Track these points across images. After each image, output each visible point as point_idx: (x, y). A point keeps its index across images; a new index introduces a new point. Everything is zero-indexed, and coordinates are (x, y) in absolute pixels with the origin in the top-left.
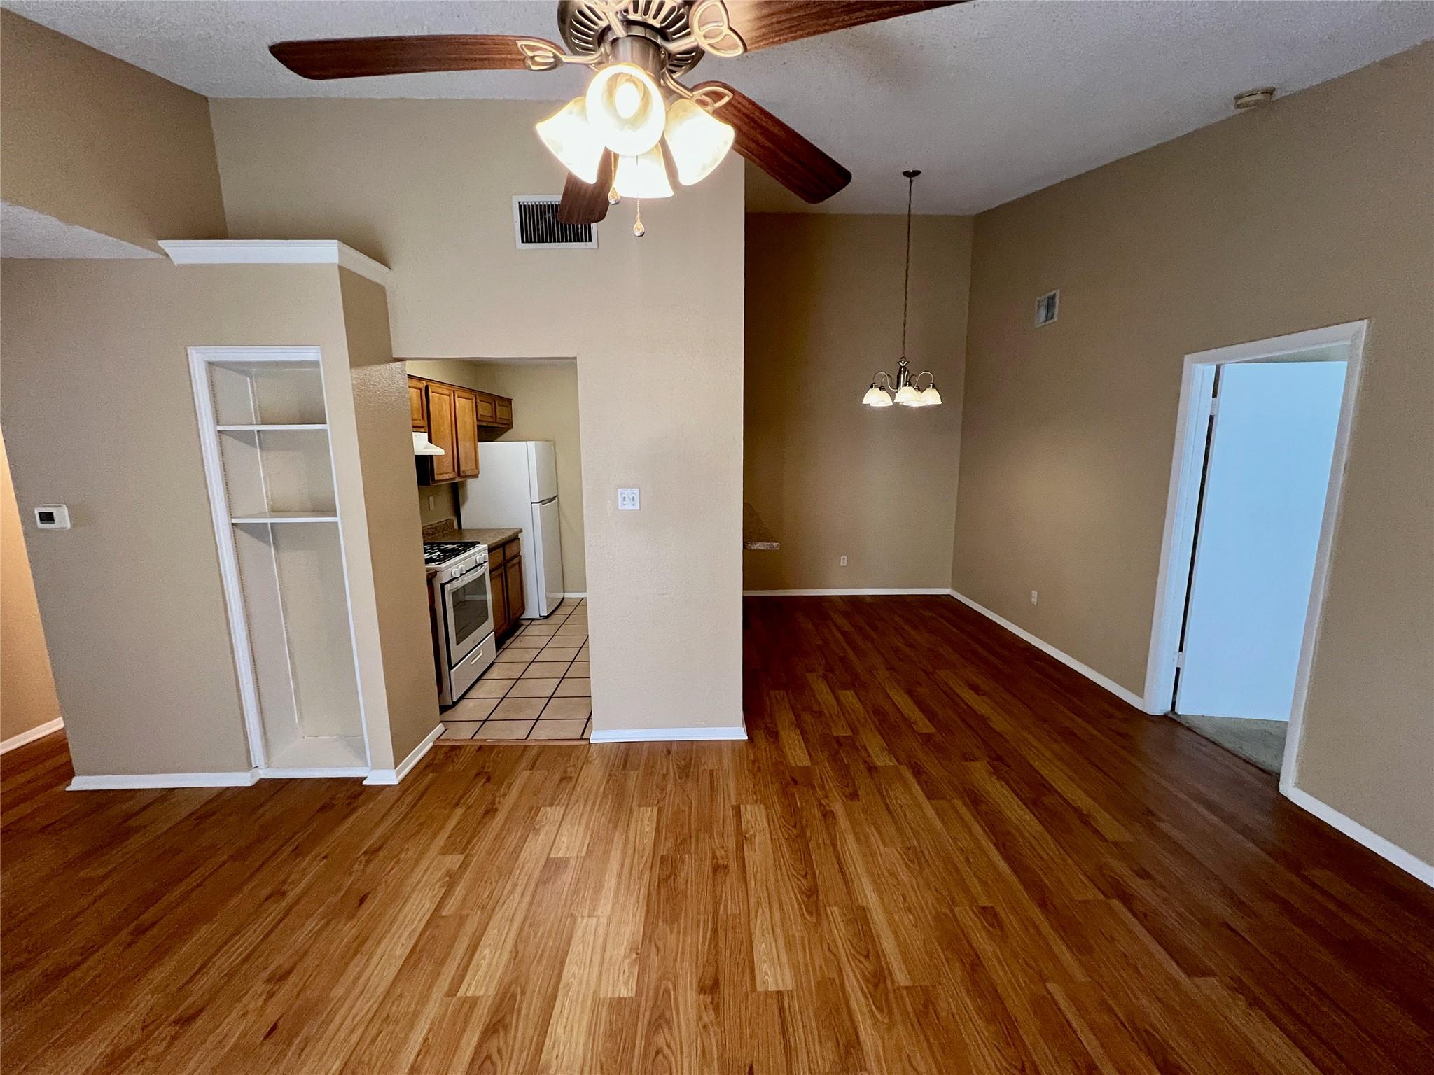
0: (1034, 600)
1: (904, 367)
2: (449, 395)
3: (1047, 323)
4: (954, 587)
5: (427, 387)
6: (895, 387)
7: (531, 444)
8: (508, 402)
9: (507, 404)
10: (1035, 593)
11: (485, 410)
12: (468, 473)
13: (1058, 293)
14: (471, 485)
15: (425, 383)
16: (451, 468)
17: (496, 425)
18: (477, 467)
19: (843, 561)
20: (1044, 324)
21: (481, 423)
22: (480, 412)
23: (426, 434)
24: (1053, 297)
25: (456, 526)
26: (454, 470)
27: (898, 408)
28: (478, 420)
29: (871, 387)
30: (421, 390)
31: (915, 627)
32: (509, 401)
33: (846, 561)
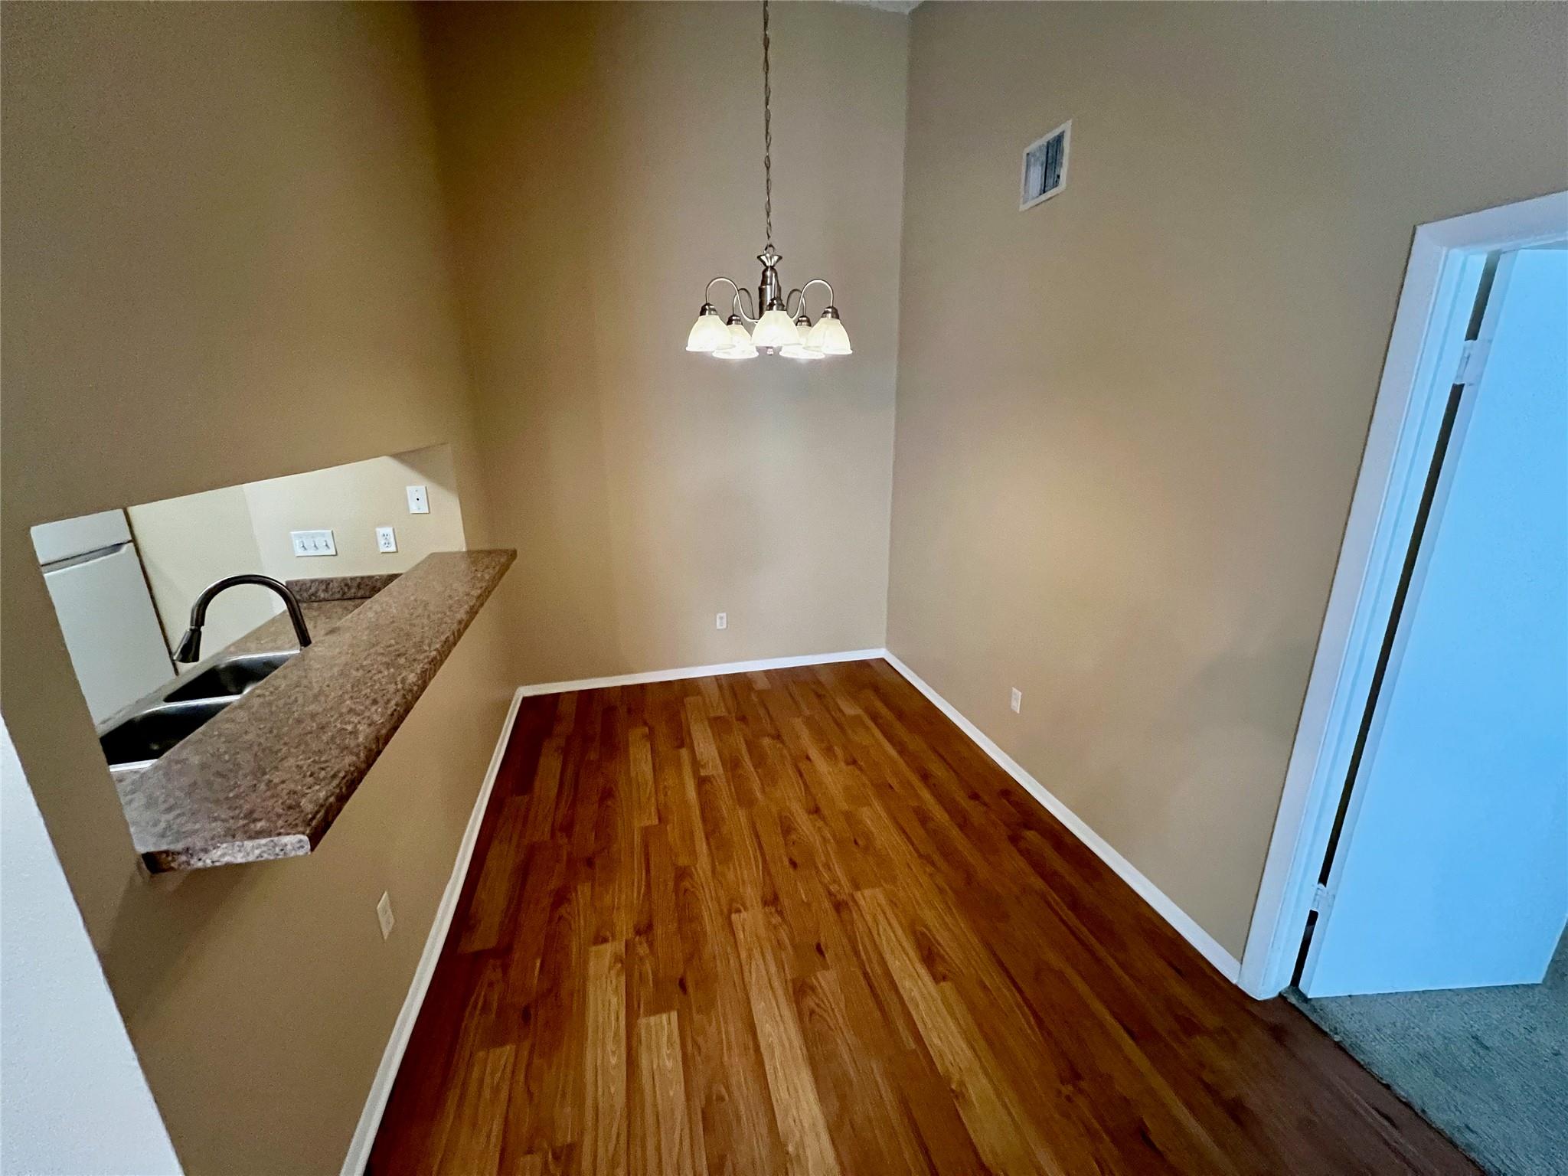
0: (1016, 706)
1: (772, 268)
3: (1049, 194)
4: (889, 646)
6: (757, 315)
10: (1017, 694)
13: (1067, 127)
19: (721, 622)
20: (1044, 197)
24: (1059, 139)
27: (769, 358)
29: (703, 312)
31: (828, 752)
33: (725, 620)
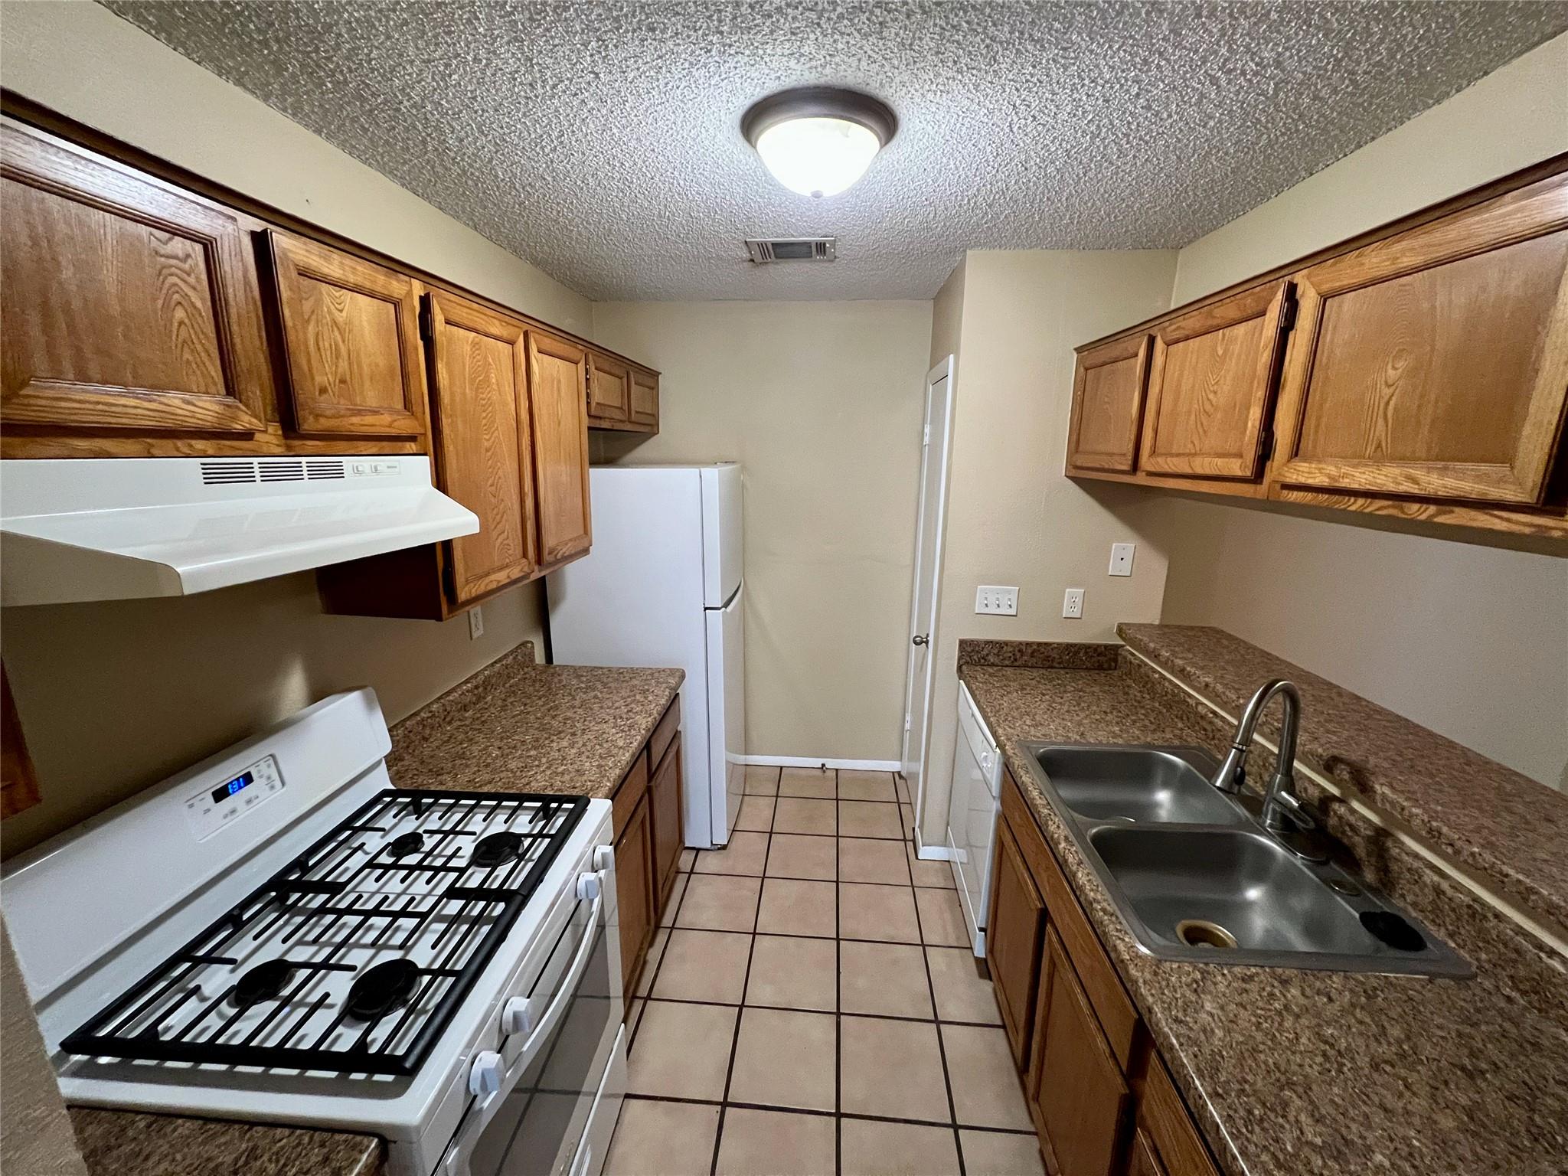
2: (512, 343)
5: (425, 301)
7: (712, 475)
8: (650, 376)
9: (650, 382)
11: (605, 390)
12: (566, 550)
14: (574, 574)
15: (418, 288)
16: (519, 551)
17: (628, 427)
18: (586, 531)
21: (597, 424)
22: (597, 397)
23: (424, 463)
25: (539, 657)
26: (525, 555)
28: (589, 416)
30: (397, 304)
32: (655, 375)
